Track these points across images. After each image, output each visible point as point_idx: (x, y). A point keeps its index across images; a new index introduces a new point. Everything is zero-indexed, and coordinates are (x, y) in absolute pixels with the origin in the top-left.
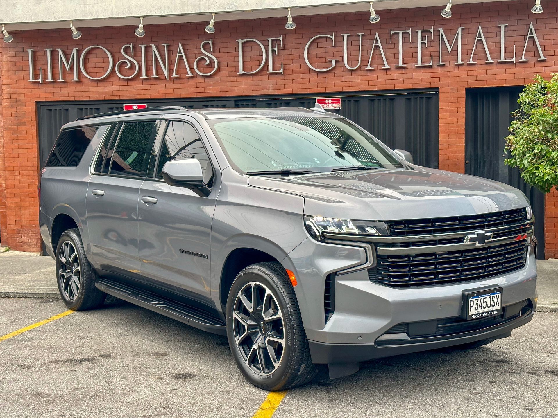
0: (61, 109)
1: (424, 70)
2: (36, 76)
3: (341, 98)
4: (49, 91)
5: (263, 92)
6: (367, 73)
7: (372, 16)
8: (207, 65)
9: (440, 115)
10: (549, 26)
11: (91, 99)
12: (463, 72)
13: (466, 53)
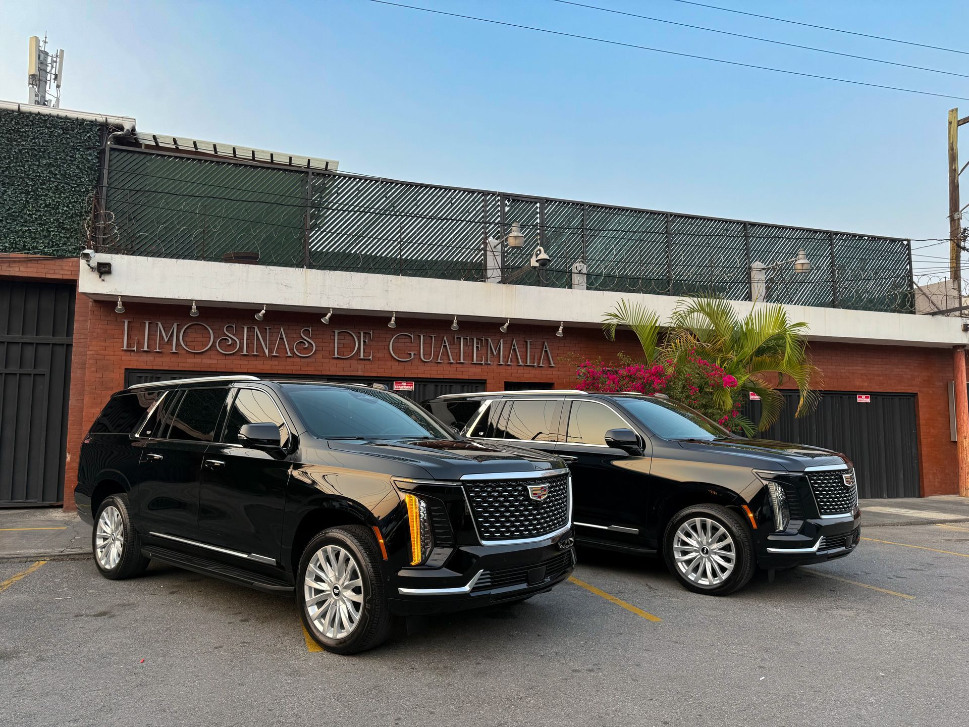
0: (152, 377)
1: (477, 366)
2: (130, 345)
3: (413, 382)
4: (142, 359)
5: (352, 374)
6: (436, 365)
7: (454, 325)
8: (306, 348)
10: (555, 344)
11: (186, 369)
12: (503, 370)
13: (506, 358)
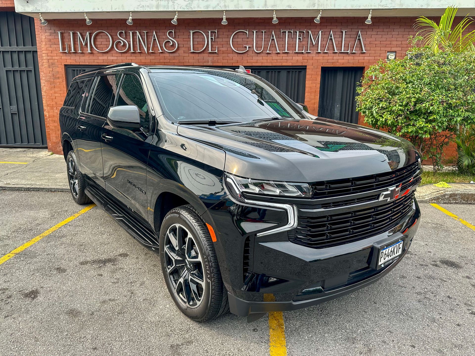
0: (81, 70)
1: (299, 55)
2: (64, 49)
3: (250, 70)
4: (72, 58)
5: (205, 64)
6: (266, 55)
7: (274, 19)
8: (171, 46)
9: (306, 82)
10: (368, 33)
11: (99, 64)
12: (320, 57)
13: (323, 47)
